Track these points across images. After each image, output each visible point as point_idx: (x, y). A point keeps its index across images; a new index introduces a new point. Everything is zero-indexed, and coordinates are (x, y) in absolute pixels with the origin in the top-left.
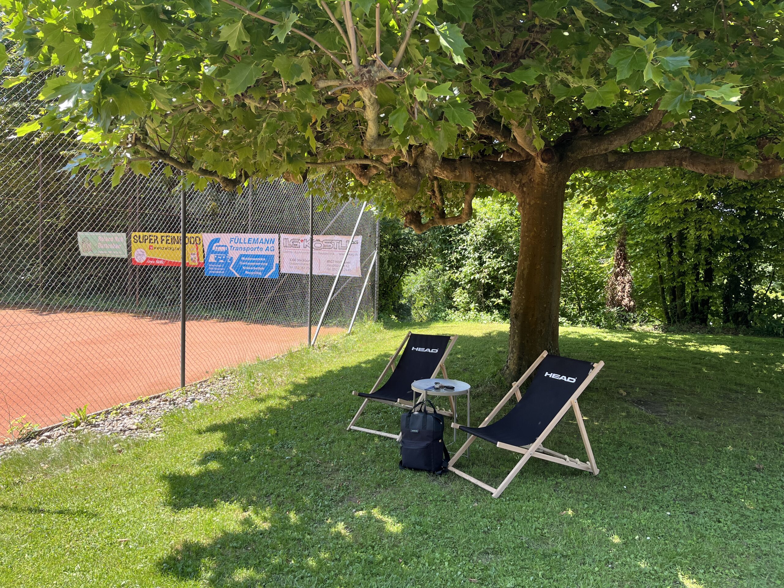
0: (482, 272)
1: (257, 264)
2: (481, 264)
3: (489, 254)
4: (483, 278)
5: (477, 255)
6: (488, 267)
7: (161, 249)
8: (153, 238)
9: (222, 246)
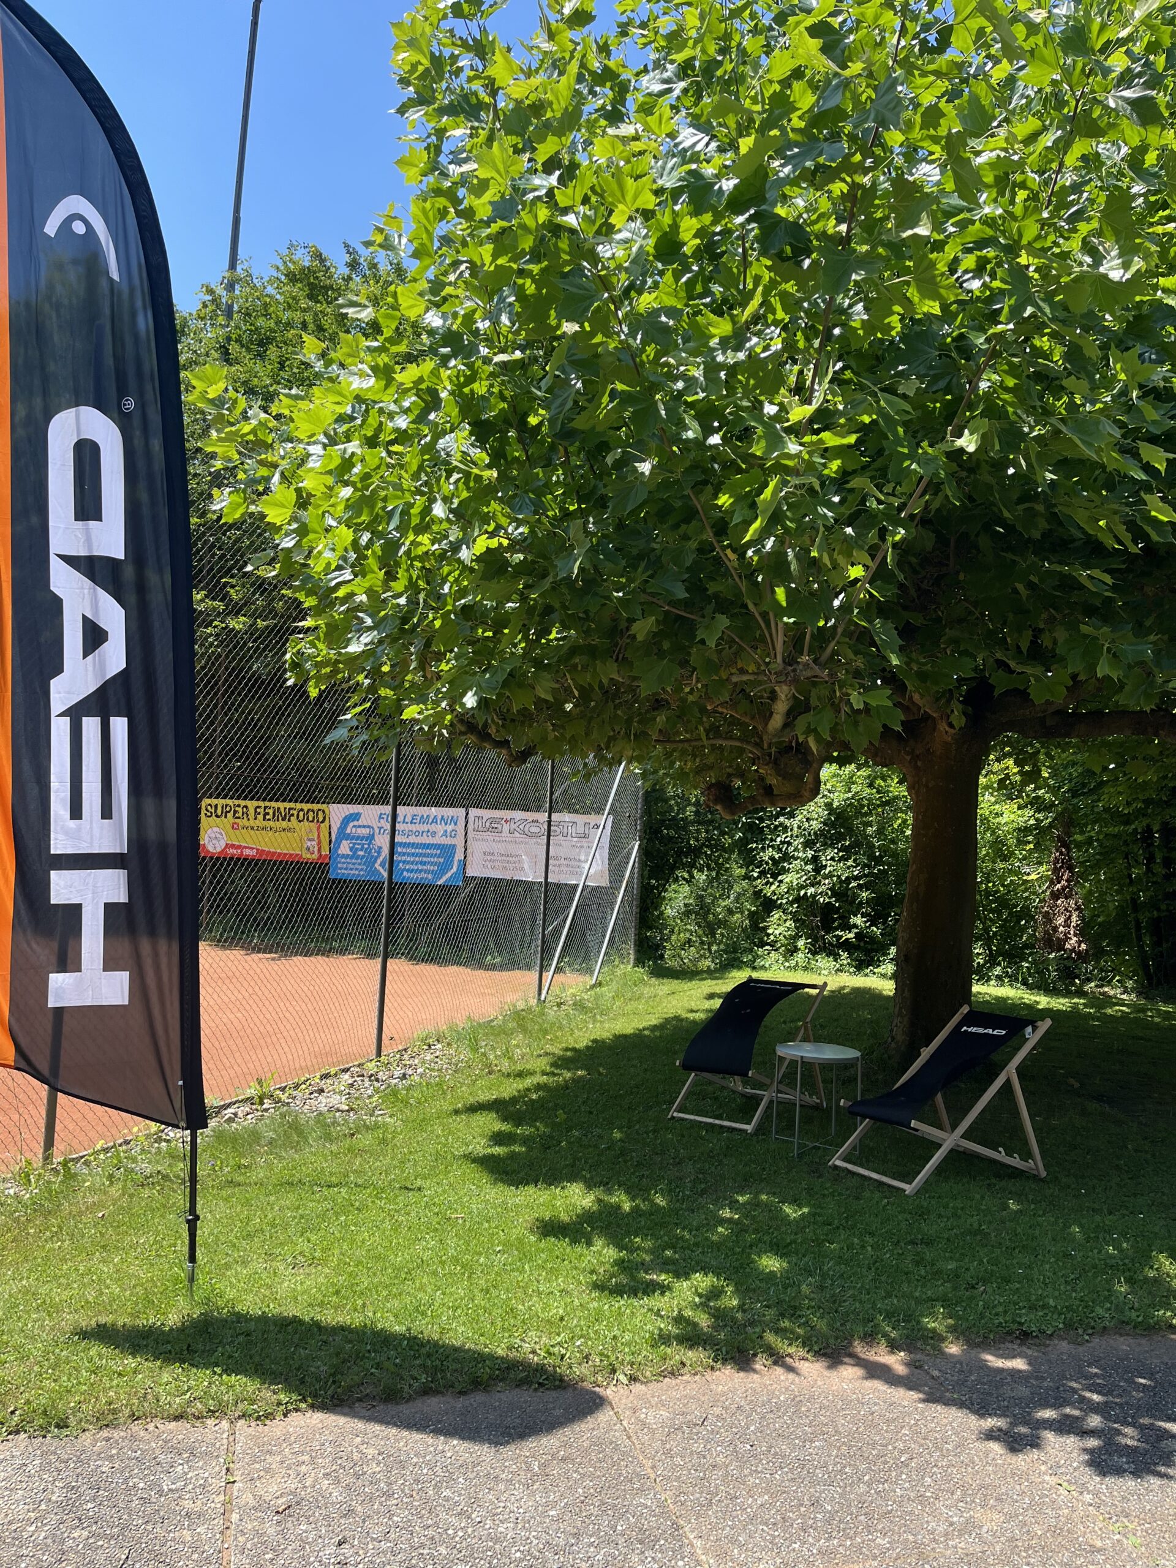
0: (819, 883)
1: (425, 859)
2: (818, 870)
3: (831, 853)
4: (821, 893)
5: (810, 853)
6: (830, 876)
7: (252, 828)
8: (239, 809)
9: (364, 827)
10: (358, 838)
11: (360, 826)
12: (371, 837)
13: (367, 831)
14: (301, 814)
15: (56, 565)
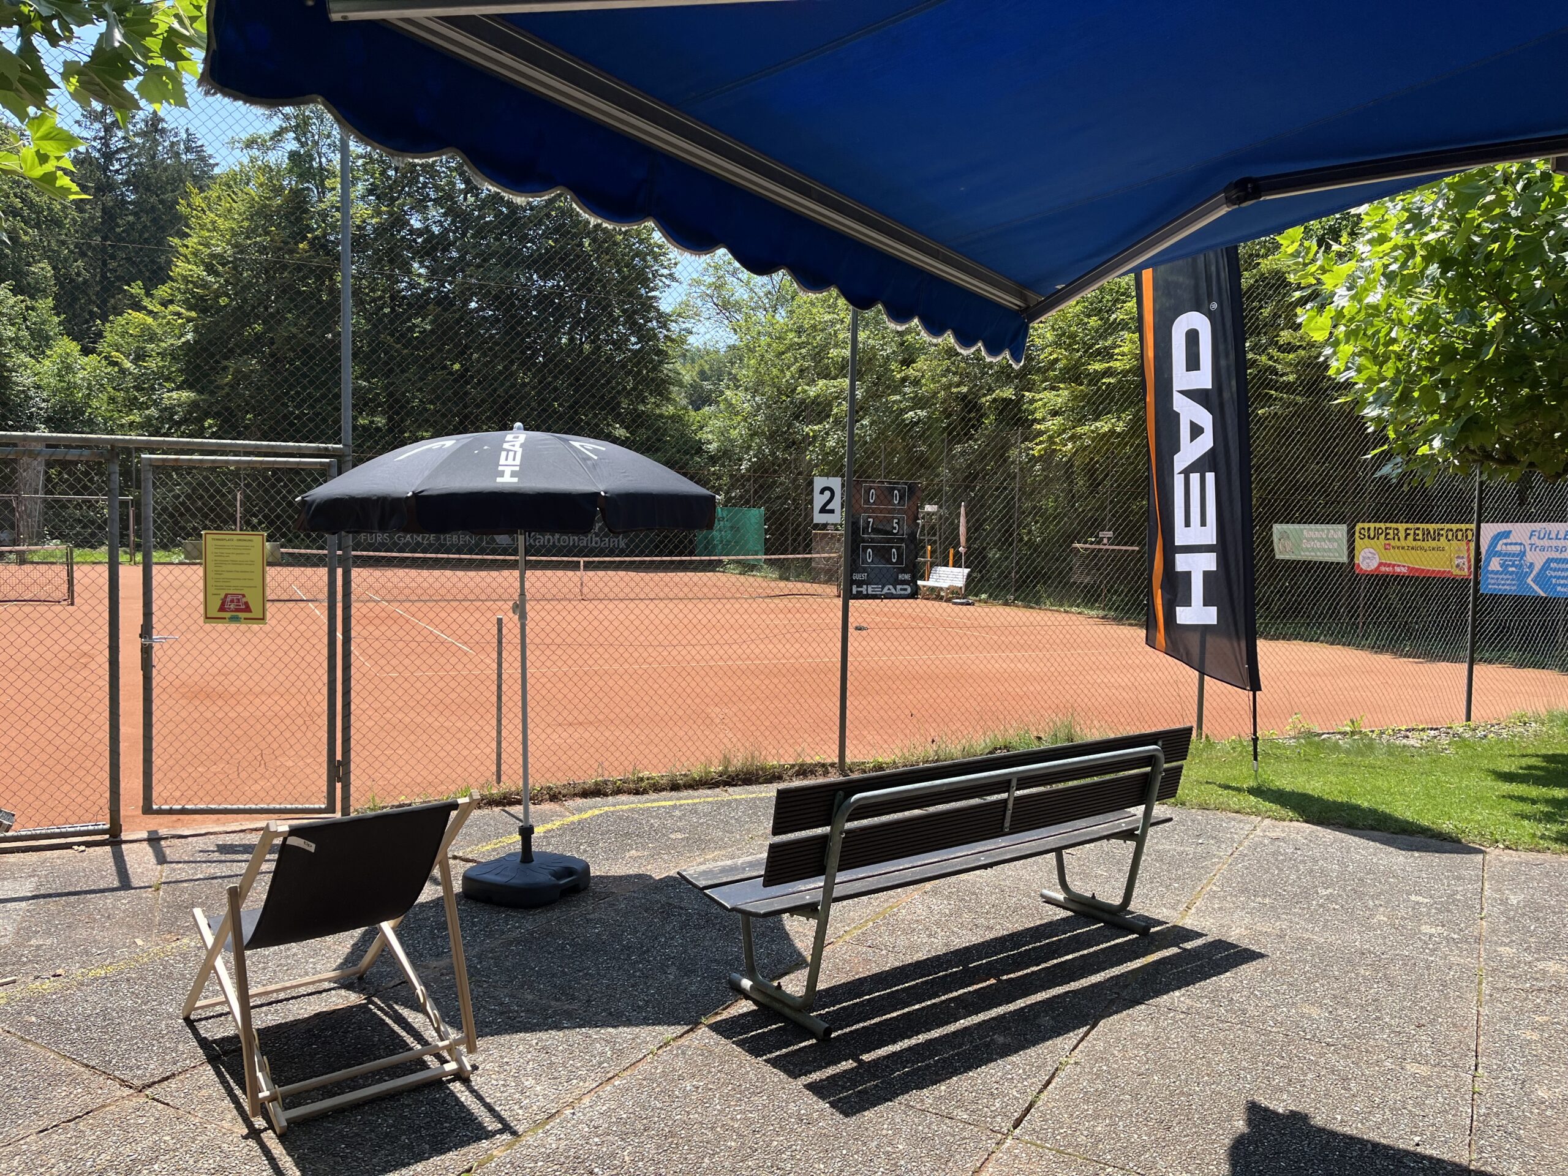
7: (1403, 548)
8: (1391, 532)
9: (1516, 544)
10: (1509, 555)
11: (1511, 544)
12: (1523, 554)
13: (1518, 548)
14: (1450, 534)
15: (1177, 397)
